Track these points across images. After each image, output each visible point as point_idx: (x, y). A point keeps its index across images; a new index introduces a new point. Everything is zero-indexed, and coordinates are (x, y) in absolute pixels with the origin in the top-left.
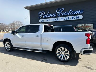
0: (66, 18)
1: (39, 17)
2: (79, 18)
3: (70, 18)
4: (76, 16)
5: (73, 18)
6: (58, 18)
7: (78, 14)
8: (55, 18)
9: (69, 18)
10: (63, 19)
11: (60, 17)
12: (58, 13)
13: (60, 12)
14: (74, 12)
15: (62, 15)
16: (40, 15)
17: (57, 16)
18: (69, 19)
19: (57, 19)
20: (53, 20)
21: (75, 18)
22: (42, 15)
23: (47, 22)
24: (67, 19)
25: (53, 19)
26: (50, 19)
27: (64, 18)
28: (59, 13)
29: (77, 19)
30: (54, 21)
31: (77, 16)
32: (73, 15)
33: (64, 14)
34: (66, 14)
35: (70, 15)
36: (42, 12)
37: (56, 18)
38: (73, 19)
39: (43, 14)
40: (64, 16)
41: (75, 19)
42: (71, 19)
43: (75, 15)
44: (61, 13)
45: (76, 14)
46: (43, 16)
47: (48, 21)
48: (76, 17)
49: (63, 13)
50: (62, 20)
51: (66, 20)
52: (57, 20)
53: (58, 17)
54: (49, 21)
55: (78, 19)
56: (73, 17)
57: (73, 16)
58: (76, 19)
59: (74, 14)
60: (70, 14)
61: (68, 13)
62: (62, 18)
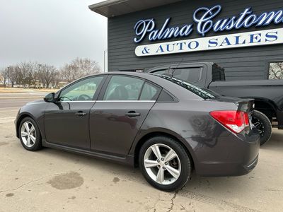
0: (226, 39)
1: (135, 39)
2: (276, 37)
3: (241, 41)
4: (264, 32)
5: (254, 40)
6: (198, 40)
7: (273, 25)
8: (188, 41)
9: (237, 38)
10: (217, 43)
11: (206, 35)
12: (200, 22)
13: (206, 17)
14: (257, 17)
15: (212, 28)
16: (138, 32)
17: (194, 34)
18: (237, 43)
19: (193, 45)
20: (181, 49)
21: (262, 38)
22: (145, 30)
23: (160, 53)
24: (229, 44)
25: (181, 44)
26: (170, 43)
27: (221, 38)
28: (203, 23)
29: (267, 43)
30: (186, 49)
31: (271, 32)
32: (255, 27)
33: (221, 26)
34: (230, 25)
35: (243, 29)
36: (147, 23)
37: (193, 41)
38: (252, 41)
39: (149, 28)
40: (219, 33)
41: (260, 41)
42: (244, 42)
43: (264, 27)
44: (209, 24)
45: (268, 22)
46: (148, 33)
47: (162, 51)
48: (267, 36)
49: (219, 22)
50: (213, 47)
51: (225, 46)
52: (193, 49)
53: (200, 36)
54: (166, 52)
55: (272, 41)
56: (252, 36)
57: (255, 33)
58: (263, 43)
59: (260, 23)
60: (243, 27)
61: (235, 20)
62: (213, 38)
